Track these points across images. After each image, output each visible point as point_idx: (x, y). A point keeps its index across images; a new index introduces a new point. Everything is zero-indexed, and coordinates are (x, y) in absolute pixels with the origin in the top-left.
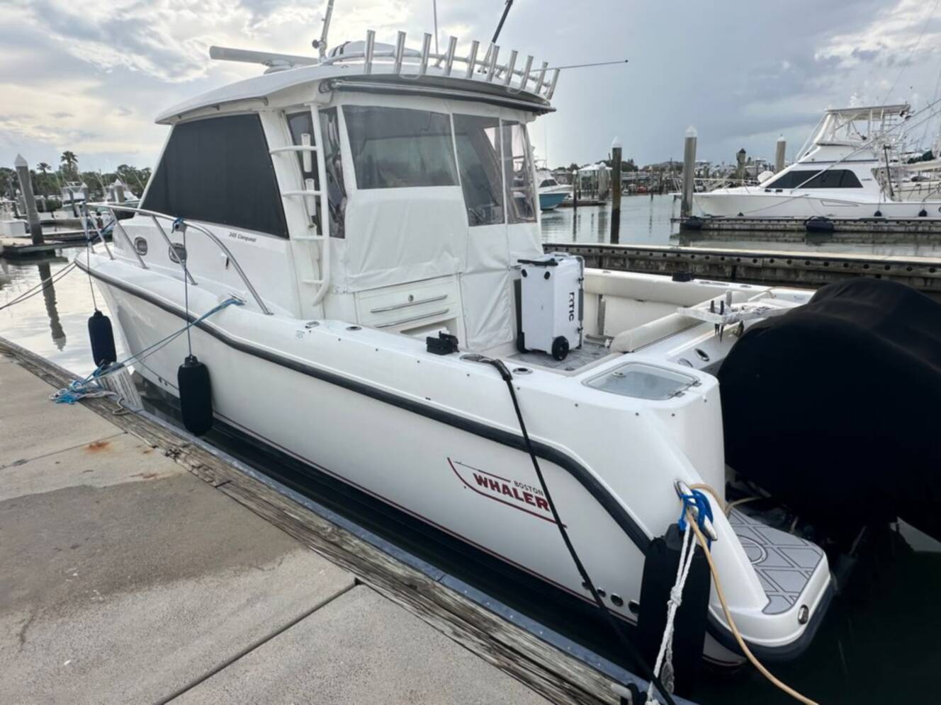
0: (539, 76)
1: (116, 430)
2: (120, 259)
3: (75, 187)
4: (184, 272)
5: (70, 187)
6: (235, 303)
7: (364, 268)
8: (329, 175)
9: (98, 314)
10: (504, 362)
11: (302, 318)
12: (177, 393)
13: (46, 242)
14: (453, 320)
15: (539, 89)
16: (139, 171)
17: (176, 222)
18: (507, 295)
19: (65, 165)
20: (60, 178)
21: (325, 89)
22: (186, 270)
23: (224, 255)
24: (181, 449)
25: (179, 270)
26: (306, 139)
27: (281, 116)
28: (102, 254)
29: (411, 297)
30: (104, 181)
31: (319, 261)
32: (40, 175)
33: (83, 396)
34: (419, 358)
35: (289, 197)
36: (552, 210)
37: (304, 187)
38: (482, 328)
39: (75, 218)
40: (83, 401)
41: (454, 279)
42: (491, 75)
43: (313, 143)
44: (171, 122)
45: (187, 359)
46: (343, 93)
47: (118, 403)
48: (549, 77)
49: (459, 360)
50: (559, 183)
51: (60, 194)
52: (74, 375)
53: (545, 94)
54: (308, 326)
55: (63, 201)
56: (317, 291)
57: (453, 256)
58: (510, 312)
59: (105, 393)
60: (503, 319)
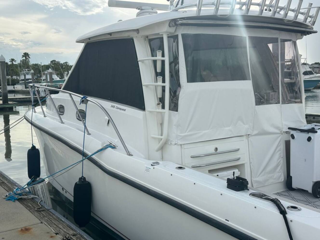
0: (306, 12)
1: (37, 221)
2: (49, 117)
3: (27, 72)
4: (84, 127)
5: (25, 72)
6: (111, 147)
7: (188, 131)
8: (171, 74)
9: (34, 147)
10: (281, 201)
11: (149, 159)
12: (72, 199)
13: (9, 102)
14: (243, 165)
15: (306, 19)
16: (62, 64)
17: (82, 98)
18: (280, 150)
19: (23, 60)
20: (20, 67)
21: (172, 25)
22: (85, 126)
23: (107, 118)
24: (72, 236)
25: (80, 124)
26: (159, 53)
27: (145, 40)
28: (39, 113)
29: (216, 149)
30: (43, 69)
31: (162, 124)
32: (10, 65)
33: (21, 197)
34: (222, 192)
35: (147, 86)
36: (310, 90)
37: (156, 81)
38: (262, 172)
39: (25, 89)
40: (20, 200)
41: (244, 138)
42: (275, 13)
43: (163, 56)
44: (84, 42)
45: (80, 179)
46: (183, 27)
47: (39, 203)
48: (313, 12)
49: (248, 196)
50: (315, 73)
51: (19, 75)
52: (17, 183)
53: (309, 22)
54: (152, 164)
55: (20, 79)
56: (159, 142)
57: (244, 124)
58: (282, 161)
59: (32, 196)
60: (277, 166)
